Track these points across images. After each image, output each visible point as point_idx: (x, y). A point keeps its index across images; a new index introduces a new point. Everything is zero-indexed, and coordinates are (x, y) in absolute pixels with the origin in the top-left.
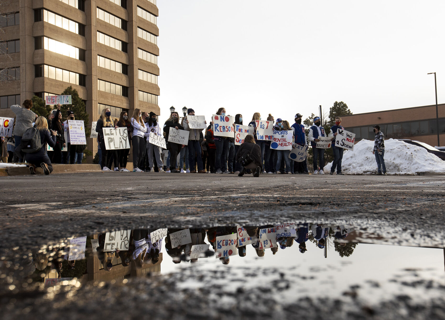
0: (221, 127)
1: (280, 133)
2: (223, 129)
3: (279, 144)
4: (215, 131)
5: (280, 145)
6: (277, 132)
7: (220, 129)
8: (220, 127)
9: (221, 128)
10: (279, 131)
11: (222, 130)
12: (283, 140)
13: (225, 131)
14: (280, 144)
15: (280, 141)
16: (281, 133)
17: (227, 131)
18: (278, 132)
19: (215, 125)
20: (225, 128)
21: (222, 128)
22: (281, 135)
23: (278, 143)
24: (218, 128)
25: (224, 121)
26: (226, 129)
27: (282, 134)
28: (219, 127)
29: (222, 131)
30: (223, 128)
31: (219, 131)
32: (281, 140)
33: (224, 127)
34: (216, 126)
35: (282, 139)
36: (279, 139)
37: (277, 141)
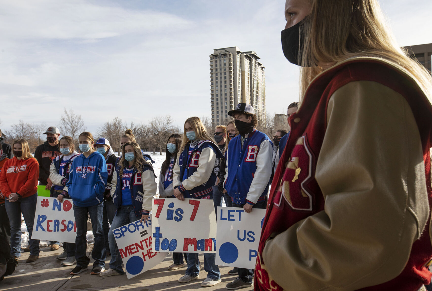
0: (51, 221)
1: (132, 228)
2: (55, 225)
3: (144, 256)
4: (37, 229)
5: (147, 257)
6: (124, 229)
7: (48, 226)
8: (49, 221)
9: (50, 223)
10: (127, 226)
11: (51, 228)
12: (148, 241)
13: (58, 230)
14: (146, 253)
15: (142, 248)
16: (137, 227)
17: (62, 230)
18: (128, 229)
19: (39, 217)
20: (61, 224)
21: (52, 224)
22: (138, 233)
23: (139, 254)
24: (44, 225)
25: (59, 209)
26: (62, 227)
27: (140, 227)
28: (46, 222)
29: (52, 231)
30: (55, 223)
31: (44, 230)
32: (144, 243)
33: (57, 221)
34: (41, 219)
35: (145, 240)
36: (137, 245)
37: (135, 250)
